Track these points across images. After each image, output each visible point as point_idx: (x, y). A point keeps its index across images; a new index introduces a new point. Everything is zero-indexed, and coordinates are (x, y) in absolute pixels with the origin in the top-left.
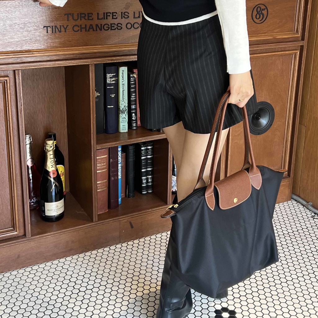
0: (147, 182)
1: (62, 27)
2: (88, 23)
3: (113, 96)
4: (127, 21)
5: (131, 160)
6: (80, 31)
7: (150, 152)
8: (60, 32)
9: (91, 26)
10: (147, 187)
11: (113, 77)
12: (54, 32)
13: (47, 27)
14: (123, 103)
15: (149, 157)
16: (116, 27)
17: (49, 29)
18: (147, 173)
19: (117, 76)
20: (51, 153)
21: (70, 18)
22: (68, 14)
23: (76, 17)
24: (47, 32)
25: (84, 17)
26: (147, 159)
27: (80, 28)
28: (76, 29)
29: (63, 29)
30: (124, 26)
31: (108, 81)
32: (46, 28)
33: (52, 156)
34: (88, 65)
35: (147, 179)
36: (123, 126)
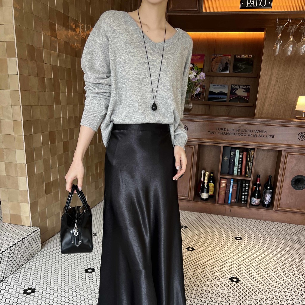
0: (244, 198)
2: (224, 132)
3: (233, 160)
4: (239, 132)
5: (239, 187)
7: (247, 187)
9: (225, 133)
10: (244, 201)
11: (234, 153)
13: (209, 132)
14: (236, 164)
15: (247, 188)
16: (234, 134)
17: (210, 132)
18: (245, 195)
19: (235, 153)
20: (207, 176)
21: (218, 129)
25: (222, 130)
26: (245, 189)
28: (219, 133)
29: (214, 133)
30: (237, 134)
31: (232, 155)
33: (207, 177)
34: (221, 146)
35: (244, 197)
36: (235, 172)
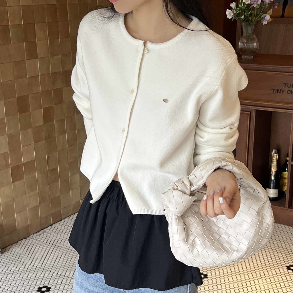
1: (281, 91)
6: (291, 93)
8: (280, 93)
12: (277, 92)
21: (286, 86)
22: (285, 84)
23: (289, 86)
24: (273, 92)
27: (291, 92)
28: (289, 92)
32: (272, 90)
